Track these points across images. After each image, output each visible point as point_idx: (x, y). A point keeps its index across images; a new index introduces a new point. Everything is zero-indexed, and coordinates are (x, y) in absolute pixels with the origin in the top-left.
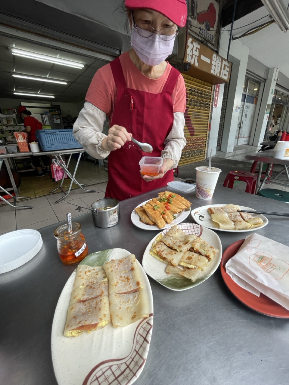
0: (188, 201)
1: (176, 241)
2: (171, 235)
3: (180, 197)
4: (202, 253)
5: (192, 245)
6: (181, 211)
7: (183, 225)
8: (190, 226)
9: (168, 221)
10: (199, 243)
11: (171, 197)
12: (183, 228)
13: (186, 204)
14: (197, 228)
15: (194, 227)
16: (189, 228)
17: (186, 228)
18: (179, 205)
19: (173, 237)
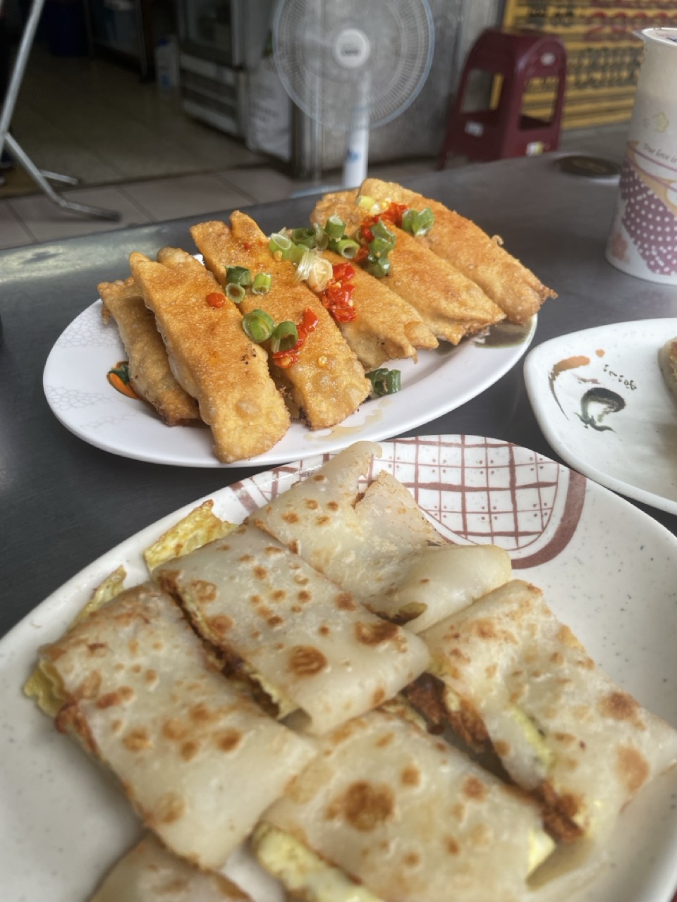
0: (525, 271)
1: (303, 596)
2: (286, 532)
3: (473, 231)
4: (508, 759)
5: (438, 658)
6: (456, 337)
7: (434, 449)
8: (487, 468)
9: (319, 406)
10: (508, 638)
11: (399, 223)
12: (426, 476)
13: (507, 289)
14: (539, 485)
15: (513, 480)
16: (474, 479)
17: (453, 478)
18: (449, 292)
19: (294, 549)
